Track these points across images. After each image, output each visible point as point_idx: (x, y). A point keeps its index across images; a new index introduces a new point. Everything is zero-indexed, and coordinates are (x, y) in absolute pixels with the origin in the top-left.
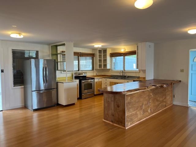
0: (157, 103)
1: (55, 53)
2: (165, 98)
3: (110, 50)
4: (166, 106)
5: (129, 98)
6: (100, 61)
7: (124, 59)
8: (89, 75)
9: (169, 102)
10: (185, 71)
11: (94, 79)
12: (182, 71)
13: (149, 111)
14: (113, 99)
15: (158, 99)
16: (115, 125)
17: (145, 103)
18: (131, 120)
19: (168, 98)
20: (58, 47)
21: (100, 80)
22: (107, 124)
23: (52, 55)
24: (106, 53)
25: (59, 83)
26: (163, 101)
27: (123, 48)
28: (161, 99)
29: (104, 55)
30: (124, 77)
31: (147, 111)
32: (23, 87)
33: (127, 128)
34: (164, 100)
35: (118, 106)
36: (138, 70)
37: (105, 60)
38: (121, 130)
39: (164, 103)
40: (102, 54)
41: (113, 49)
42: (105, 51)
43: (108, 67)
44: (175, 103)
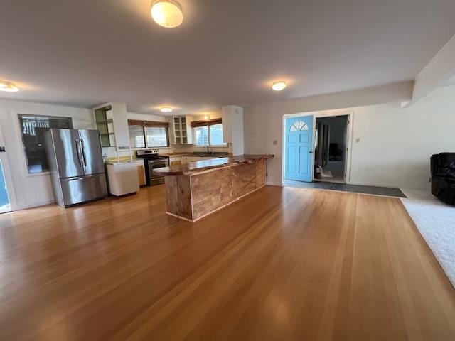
0: (243, 185)
1: (102, 120)
2: (255, 178)
3: (191, 118)
4: (256, 187)
5: (197, 180)
6: (178, 133)
7: (209, 129)
8: (162, 153)
9: (260, 183)
10: (277, 142)
11: (168, 157)
12: (275, 143)
13: (231, 195)
14: (176, 183)
15: (245, 179)
16: (180, 217)
17: (223, 185)
18: (202, 209)
19: (258, 177)
20: (107, 112)
21: (178, 159)
22: (170, 217)
23: (98, 123)
24: (185, 122)
25: (108, 166)
26: (251, 182)
27: (207, 115)
28: (249, 180)
29: (183, 125)
30: (210, 153)
31: (228, 195)
32: (48, 173)
33: (194, 221)
34: (254, 180)
35: (183, 192)
36: (225, 144)
37: (185, 133)
38: (185, 223)
39: (254, 184)
40: (181, 124)
41: (194, 116)
42: (184, 119)
43: (189, 141)
44: (269, 183)
